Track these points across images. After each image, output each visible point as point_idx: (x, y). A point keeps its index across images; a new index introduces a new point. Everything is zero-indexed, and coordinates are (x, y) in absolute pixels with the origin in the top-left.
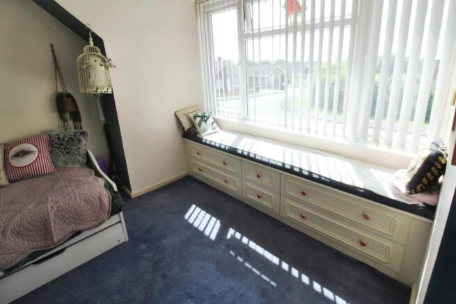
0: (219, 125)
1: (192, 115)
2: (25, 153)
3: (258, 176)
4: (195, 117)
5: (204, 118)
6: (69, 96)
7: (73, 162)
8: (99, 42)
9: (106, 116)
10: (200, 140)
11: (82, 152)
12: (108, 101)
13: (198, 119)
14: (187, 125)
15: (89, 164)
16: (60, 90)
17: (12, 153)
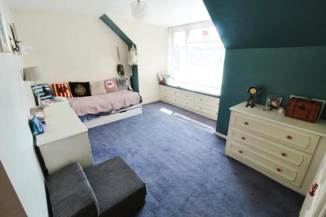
0: (174, 80)
1: (164, 75)
2: (111, 84)
3: (187, 96)
4: (165, 75)
5: (168, 76)
6: (122, 66)
7: (124, 88)
8: (135, 46)
9: (133, 73)
10: (166, 85)
11: (127, 85)
12: (134, 68)
13: (166, 77)
14: (161, 79)
15: (129, 89)
16: (119, 63)
17: (107, 83)
